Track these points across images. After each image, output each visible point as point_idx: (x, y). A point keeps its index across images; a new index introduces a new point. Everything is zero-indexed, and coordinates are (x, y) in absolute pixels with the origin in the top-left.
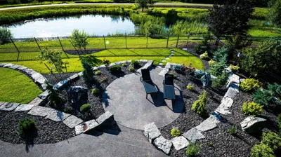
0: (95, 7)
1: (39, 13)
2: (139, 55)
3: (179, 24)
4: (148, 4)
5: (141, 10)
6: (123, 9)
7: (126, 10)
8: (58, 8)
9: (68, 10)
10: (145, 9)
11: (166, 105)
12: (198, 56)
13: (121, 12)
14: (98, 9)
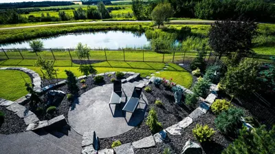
0: (118, 24)
1: (71, 29)
2: (132, 68)
3: (189, 40)
4: (164, 22)
5: (157, 27)
6: (140, 26)
7: (144, 27)
8: (87, 25)
9: (95, 27)
10: (161, 26)
11: (125, 117)
12: (190, 72)
13: (139, 28)
14: (119, 26)
